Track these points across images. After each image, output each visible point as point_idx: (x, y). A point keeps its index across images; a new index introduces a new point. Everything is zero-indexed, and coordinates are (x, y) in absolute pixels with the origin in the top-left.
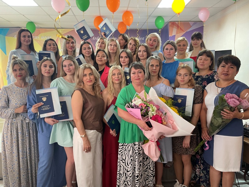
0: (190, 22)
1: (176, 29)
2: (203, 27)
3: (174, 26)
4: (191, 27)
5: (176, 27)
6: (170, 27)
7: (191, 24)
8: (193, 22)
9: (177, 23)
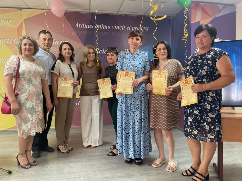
0: (218, 5)
1: (201, 13)
2: (235, 12)
3: (198, 8)
4: (220, 11)
5: (201, 10)
6: (192, 9)
7: (221, 7)
8: (223, 5)
9: (202, 4)
